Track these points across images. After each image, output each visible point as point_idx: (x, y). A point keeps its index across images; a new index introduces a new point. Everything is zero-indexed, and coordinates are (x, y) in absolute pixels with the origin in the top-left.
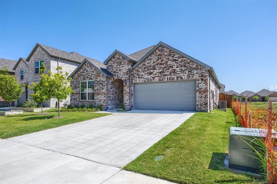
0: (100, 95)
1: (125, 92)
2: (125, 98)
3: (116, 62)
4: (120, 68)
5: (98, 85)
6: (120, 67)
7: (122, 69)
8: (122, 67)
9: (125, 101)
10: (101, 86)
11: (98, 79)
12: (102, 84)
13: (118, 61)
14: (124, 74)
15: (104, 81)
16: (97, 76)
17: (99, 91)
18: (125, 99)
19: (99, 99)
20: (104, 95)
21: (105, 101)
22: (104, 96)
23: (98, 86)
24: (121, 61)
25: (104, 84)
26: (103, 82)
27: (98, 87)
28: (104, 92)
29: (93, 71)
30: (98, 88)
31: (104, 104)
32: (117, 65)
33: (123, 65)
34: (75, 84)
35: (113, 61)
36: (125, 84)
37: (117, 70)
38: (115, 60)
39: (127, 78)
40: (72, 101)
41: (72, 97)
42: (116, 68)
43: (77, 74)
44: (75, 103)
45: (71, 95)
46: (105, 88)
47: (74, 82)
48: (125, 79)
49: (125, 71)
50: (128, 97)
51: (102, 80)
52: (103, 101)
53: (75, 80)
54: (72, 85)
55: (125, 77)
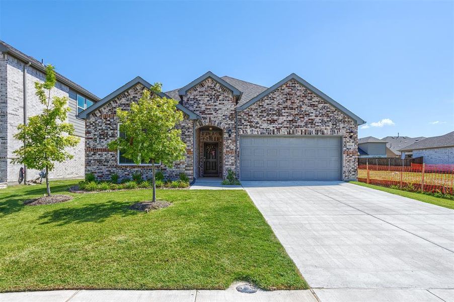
1: (228, 149)
3: (207, 93)
4: (216, 105)
6: (215, 104)
7: (220, 109)
8: (220, 104)
9: (227, 167)
12: (183, 134)
13: (210, 92)
14: (224, 117)
15: (187, 126)
18: (227, 163)
20: (188, 155)
21: (189, 166)
22: (188, 157)
24: (218, 94)
25: (186, 134)
26: (184, 130)
28: (187, 148)
31: (188, 171)
32: (208, 100)
33: (224, 102)
34: (100, 128)
35: (200, 92)
36: (226, 135)
37: (210, 109)
38: (203, 89)
39: (231, 125)
40: (90, 165)
41: (90, 158)
42: (206, 105)
43: (108, 107)
44: (101, 169)
45: (88, 153)
46: (190, 141)
47: (100, 124)
48: (227, 126)
49: (228, 113)
50: (233, 158)
51: (183, 125)
52: (186, 166)
53: (100, 120)
54: (90, 129)
55: (226, 122)
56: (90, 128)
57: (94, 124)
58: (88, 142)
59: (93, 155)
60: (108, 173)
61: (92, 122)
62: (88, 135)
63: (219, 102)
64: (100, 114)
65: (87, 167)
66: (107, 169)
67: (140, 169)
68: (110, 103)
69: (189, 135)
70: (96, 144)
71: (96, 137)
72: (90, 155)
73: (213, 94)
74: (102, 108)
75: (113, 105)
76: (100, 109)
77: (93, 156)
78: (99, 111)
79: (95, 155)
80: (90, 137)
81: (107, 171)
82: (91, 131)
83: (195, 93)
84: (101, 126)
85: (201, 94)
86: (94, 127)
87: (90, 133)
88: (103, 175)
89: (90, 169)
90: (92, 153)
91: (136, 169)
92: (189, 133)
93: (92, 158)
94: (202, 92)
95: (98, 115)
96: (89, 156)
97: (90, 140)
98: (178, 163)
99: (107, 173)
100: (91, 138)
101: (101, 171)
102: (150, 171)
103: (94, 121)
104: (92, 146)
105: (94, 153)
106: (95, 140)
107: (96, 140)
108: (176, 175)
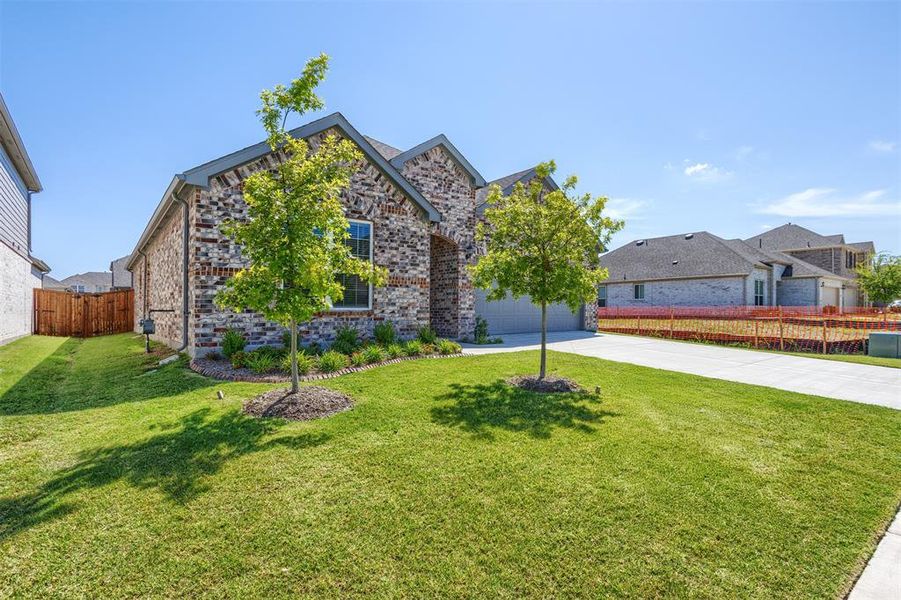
0: (405, 290)
1: (465, 281)
2: (465, 303)
3: (433, 174)
4: (447, 199)
5: (394, 245)
6: (446, 196)
7: (454, 207)
8: (453, 197)
9: (463, 312)
10: (409, 252)
11: (395, 222)
12: (413, 247)
13: (439, 173)
14: (458, 223)
15: (420, 234)
16: (390, 210)
17: (397, 271)
18: (462, 306)
19: (399, 302)
20: (422, 291)
21: (423, 312)
22: (421, 294)
23: (394, 252)
24: (451, 178)
25: (418, 247)
26: (415, 240)
27: (394, 256)
28: (420, 276)
29: (368, 181)
30: (394, 260)
31: (421, 322)
32: (436, 188)
33: (459, 195)
34: (238, 215)
35: (422, 169)
36: (462, 256)
37: (438, 204)
38: (428, 165)
39: (468, 238)
40: (210, 311)
41: (210, 292)
42: (432, 196)
43: (259, 167)
44: (240, 321)
45: (203, 278)
46: (424, 262)
47: (237, 207)
48: (463, 239)
49: (464, 216)
50: (471, 297)
51: (413, 229)
52: (418, 312)
53: (238, 197)
54: (209, 217)
55: (462, 232)
56: (209, 212)
57: (221, 204)
58: (203, 250)
59: (217, 283)
60: (260, 329)
61: (215, 199)
62: (203, 230)
63: (451, 193)
64: (238, 181)
65: (202, 316)
66: (256, 321)
67: (332, 319)
68: (266, 160)
69: (422, 251)
70: (227, 256)
71: (227, 238)
72: (210, 283)
73: (443, 177)
74: (245, 168)
75: (273, 165)
76: (240, 169)
77: (220, 287)
78: (236, 172)
79: (223, 284)
80: (210, 236)
81: (256, 325)
82: (213, 221)
83: (416, 169)
84: (241, 211)
85: (424, 172)
86: (221, 213)
87: (210, 227)
88: (247, 334)
89: (209, 321)
90: (216, 278)
91: (324, 319)
92: (423, 247)
93: (215, 292)
94: (427, 169)
95: (232, 183)
96: (206, 287)
97: (210, 245)
98: (405, 305)
99: (255, 330)
100: (214, 241)
101: (241, 325)
102: (354, 323)
103: (222, 196)
104: (216, 260)
105: (222, 278)
106: (225, 246)
107: (227, 247)
108: (401, 330)
